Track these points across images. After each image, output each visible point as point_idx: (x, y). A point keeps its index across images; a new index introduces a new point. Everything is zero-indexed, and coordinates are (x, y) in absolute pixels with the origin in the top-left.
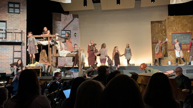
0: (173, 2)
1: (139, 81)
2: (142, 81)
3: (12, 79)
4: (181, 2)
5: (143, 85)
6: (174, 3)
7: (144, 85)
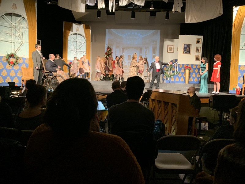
0: (187, 20)
1: (153, 97)
2: (156, 96)
3: (22, 89)
4: (195, 22)
5: (156, 101)
6: (189, 22)
7: (158, 101)
